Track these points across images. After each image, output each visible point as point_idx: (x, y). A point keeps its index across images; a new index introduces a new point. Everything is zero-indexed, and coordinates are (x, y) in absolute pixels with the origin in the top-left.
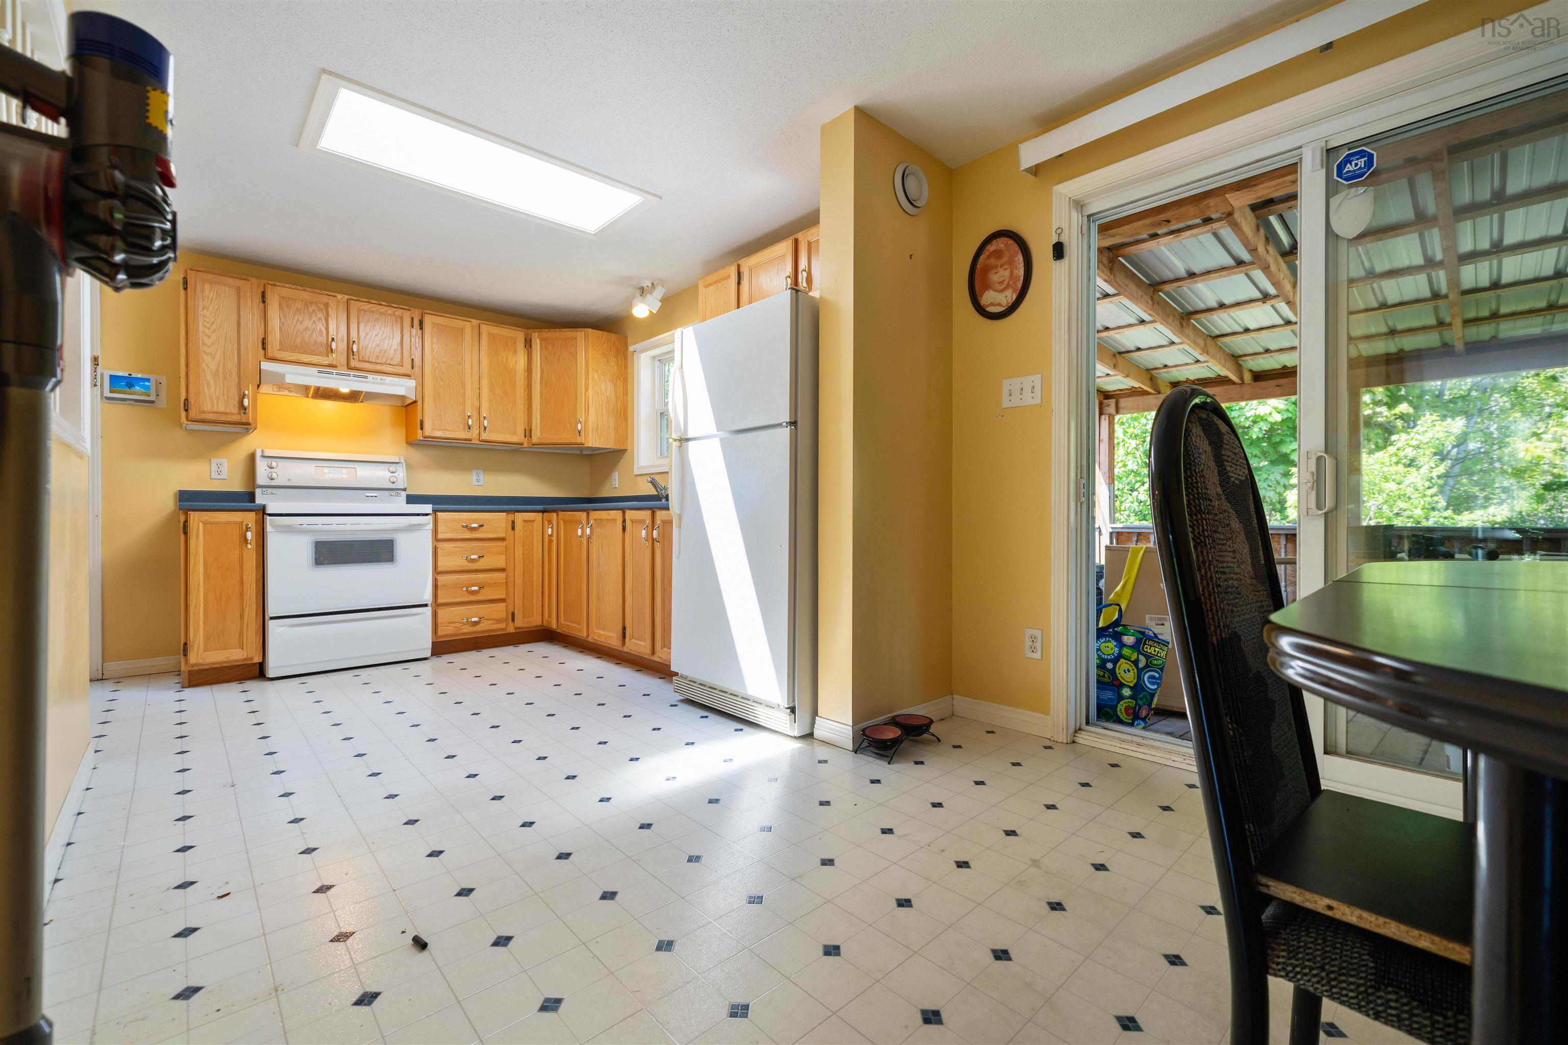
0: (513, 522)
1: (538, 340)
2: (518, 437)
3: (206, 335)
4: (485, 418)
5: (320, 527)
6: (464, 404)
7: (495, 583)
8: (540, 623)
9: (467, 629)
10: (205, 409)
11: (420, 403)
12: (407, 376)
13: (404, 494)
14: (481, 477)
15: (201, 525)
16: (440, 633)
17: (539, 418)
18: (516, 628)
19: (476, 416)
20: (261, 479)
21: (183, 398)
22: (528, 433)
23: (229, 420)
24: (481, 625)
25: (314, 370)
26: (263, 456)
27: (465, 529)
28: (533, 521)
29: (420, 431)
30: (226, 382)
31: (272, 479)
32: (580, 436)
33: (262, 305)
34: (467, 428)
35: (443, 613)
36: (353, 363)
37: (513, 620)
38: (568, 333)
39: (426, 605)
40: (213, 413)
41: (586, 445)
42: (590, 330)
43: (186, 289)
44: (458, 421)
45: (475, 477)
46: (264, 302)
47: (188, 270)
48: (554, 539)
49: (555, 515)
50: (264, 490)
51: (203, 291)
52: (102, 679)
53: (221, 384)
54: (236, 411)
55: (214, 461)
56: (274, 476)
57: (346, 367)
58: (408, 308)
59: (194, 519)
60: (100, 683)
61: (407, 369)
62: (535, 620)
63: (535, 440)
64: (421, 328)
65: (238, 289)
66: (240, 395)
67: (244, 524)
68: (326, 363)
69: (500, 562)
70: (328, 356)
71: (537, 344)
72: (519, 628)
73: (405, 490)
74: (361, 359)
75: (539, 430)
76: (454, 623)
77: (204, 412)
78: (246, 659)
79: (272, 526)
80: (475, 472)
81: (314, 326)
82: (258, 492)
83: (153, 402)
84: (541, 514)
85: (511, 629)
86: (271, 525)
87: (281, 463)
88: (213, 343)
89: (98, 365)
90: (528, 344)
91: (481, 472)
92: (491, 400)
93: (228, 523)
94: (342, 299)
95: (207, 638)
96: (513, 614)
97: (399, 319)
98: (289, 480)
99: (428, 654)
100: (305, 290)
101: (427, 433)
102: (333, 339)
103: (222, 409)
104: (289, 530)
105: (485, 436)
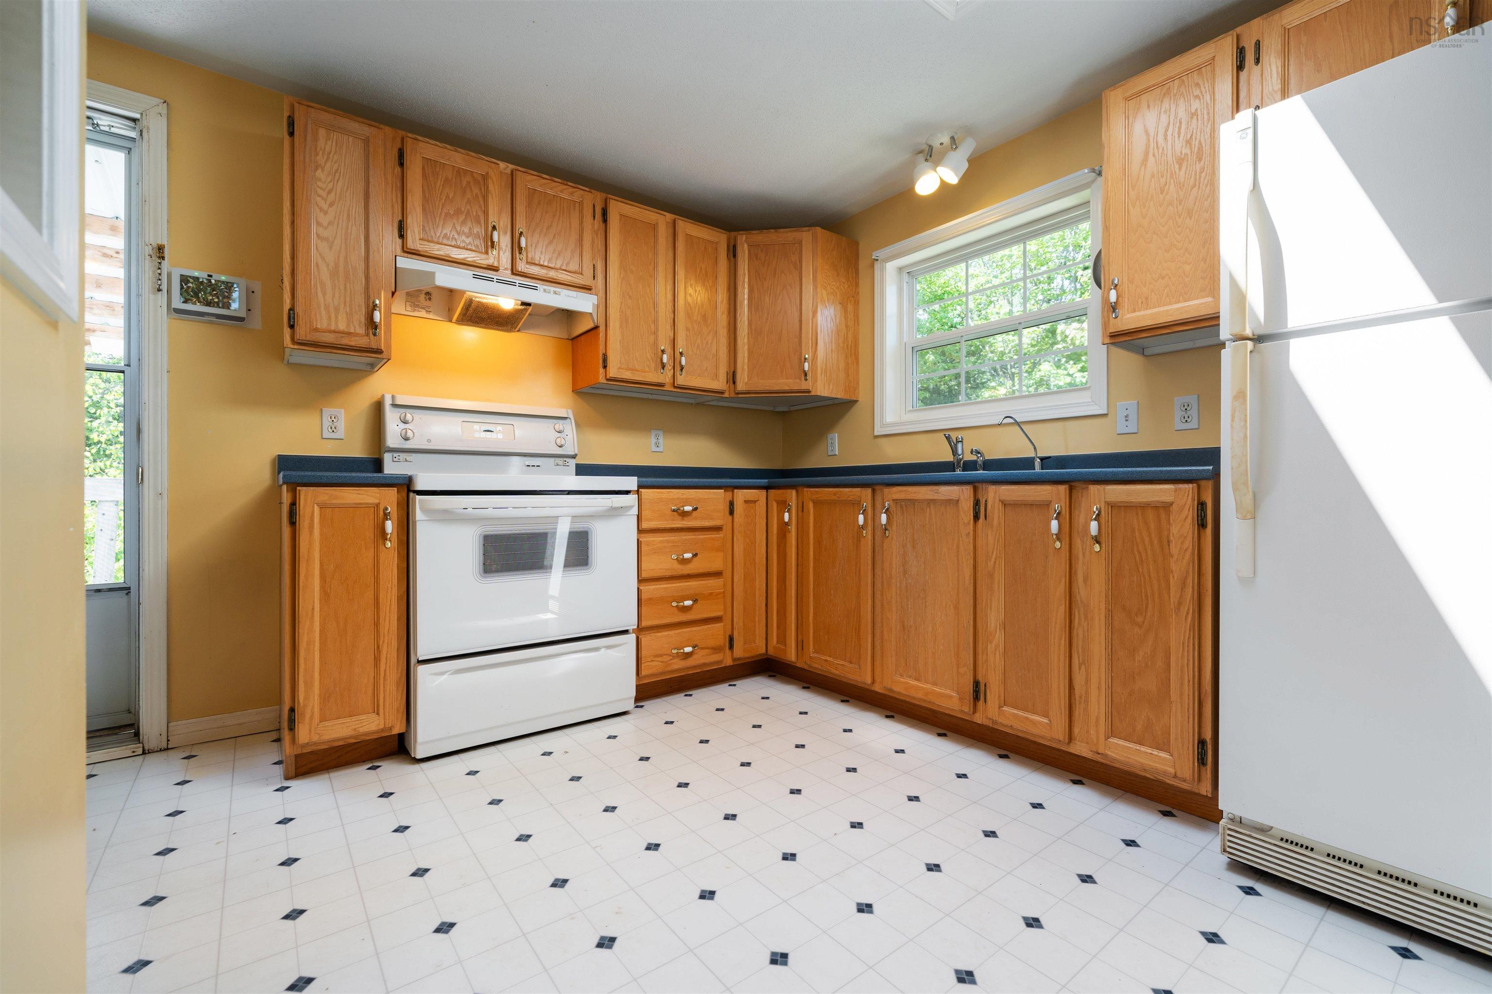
0: (732, 504)
1: (746, 246)
2: (719, 383)
3: (321, 209)
4: (681, 354)
5: (490, 512)
6: (655, 333)
7: (711, 594)
8: (763, 650)
9: (678, 664)
10: (319, 326)
11: (602, 329)
12: (587, 289)
13: (572, 463)
14: (661, 440)
15: (316, 509)
16: (644, 672)
17: (746, 355)
18: (734, 660)
19: (669, 350)
20: (392, 438)
21: (287, 306)
22: (733, 378)
23: (353, 344)
24: (695, 657)
25: (469, 273)
26: (395, 405)
27: (675, 513)
28: (755, 502)
29: (602, 370)
30: (348, 285)
31: (406, 439)
32: (806, 380)
33: (398, 169)
34: (660, 367)
35: (645, 640)
36: (521, 266)
37: (731, 647)
38: (788, 235)
39: (625, 632)
40: (330, 332)
41: (813, 394)
42: (819, 229)
43: (291, 134)
44: (649, 357)
45: (653, 440)
46: (401, 164)
47: (296, 105)
48: (793, 528)
49: (794, 492)
50: (395, 455)
51: (316, 140)
52: (168, 749)
53: (342, 288)
54: (361, 330)
55: (327, 412)
56: (410, 434)
57: (509, 272)
58: (588, 189)
59: (305, 500)
60: (164, 754)
61: (586, 280)
62: (759, 648)
63: (741, 386)
64: (605, 221)
65: (366, 142)
66: (368, 306)
67: (382, 508)
68: (485, 262)
69: (715, 563)
70: (487, 253)
71: (744, 252)
72: (739, 659)
73: (574, 457)
74: (529, 260)
75: (746, 373)
76: (661, 656)
77: (316, 330)
78: (382, 730)
79: (425, 511)
80: (653, 433)
81: (468, 207)
82: (387, 458)
83: (241, 319)
84: (764, 492)
85: (729, 662)
86: (422, 509)
87: (418, 415)
88: (330, 223)
89: (163, 258)
90: (733, 252)
91: (661, 433)
92: (687, 329)
93: (357, 506)
94: (505, 169)
95: (325, 698)
96: (731, 639)
97: (577, 205)
98: (429, 441)
99: (630, 705)
100: (456, 151)
101: (613, 372)
102: (494, 228)
103: (342, 326)
104: (447, 517)
105: (681, 380)
